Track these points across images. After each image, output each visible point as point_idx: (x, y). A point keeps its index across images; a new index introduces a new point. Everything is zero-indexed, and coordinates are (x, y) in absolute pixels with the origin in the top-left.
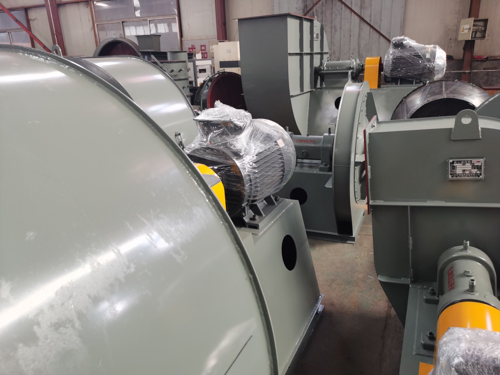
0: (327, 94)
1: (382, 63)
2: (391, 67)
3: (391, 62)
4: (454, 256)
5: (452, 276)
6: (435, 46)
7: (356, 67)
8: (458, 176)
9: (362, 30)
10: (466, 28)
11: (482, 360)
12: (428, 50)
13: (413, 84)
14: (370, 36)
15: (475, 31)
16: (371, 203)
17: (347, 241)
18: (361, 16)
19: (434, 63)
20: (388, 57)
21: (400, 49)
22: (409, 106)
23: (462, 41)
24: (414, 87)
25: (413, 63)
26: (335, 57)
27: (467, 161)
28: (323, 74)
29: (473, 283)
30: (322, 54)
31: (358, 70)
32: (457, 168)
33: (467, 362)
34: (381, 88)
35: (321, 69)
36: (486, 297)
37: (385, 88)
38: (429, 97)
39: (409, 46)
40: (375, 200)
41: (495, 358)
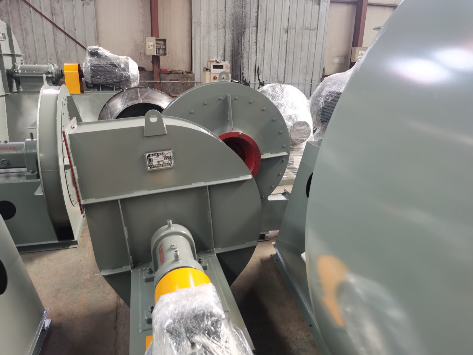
0: (26, 98)
1: (81, 69)
2: (90, 74)
3: (90, 69)
4: (162, 235)
5: (162, 253)
6: (127, 57)
7: (55, 72)
8: (155, 166)
9: (57, 36)
10: (151, 45)
11: (185, 314)
12: (121, 60)
13: (113, 90)
14: (66, 44)
15: (158, 49)
16: (83, 202)
17: (69, 246)
18: (53, 22)
19: (129, 72)
20: (86, 64)
21: (96, 57)
22: (112, 110)
23: (149, 56)
24: (114, 93)
25: (110, 71)
26: (31, 61)
27: (160, 153)
28: (18, 77)
29: (177, 254)
30: (13, 56)
31: (58, 75)
32: (153, 161)
33: (174, 320)
34: (84, 94)
35: (15, 72)
36: (188, 262)
37: (88, 94)
38: (128, 102)
39: (104, 56)
40: (86, 199)
41: (194, 309)
